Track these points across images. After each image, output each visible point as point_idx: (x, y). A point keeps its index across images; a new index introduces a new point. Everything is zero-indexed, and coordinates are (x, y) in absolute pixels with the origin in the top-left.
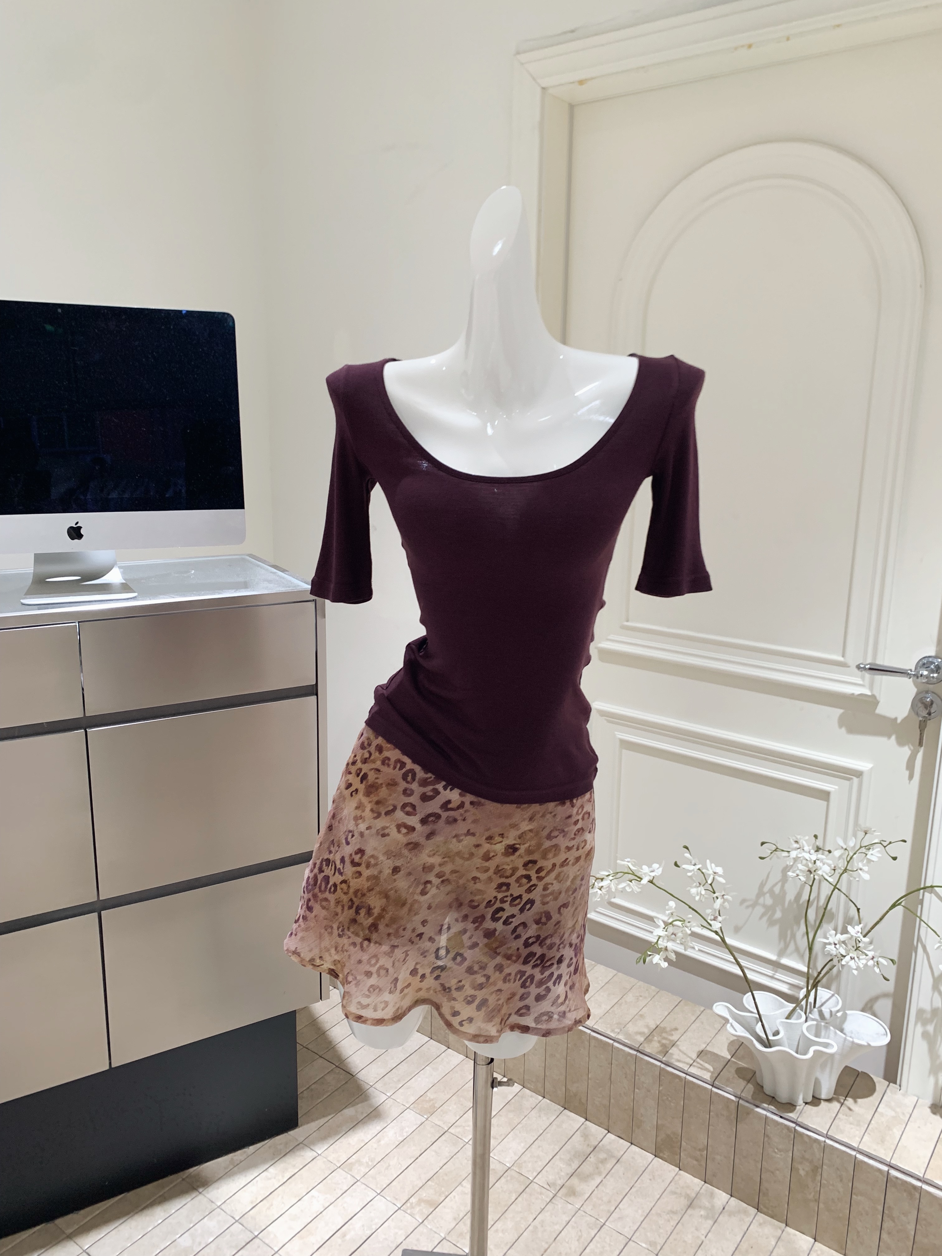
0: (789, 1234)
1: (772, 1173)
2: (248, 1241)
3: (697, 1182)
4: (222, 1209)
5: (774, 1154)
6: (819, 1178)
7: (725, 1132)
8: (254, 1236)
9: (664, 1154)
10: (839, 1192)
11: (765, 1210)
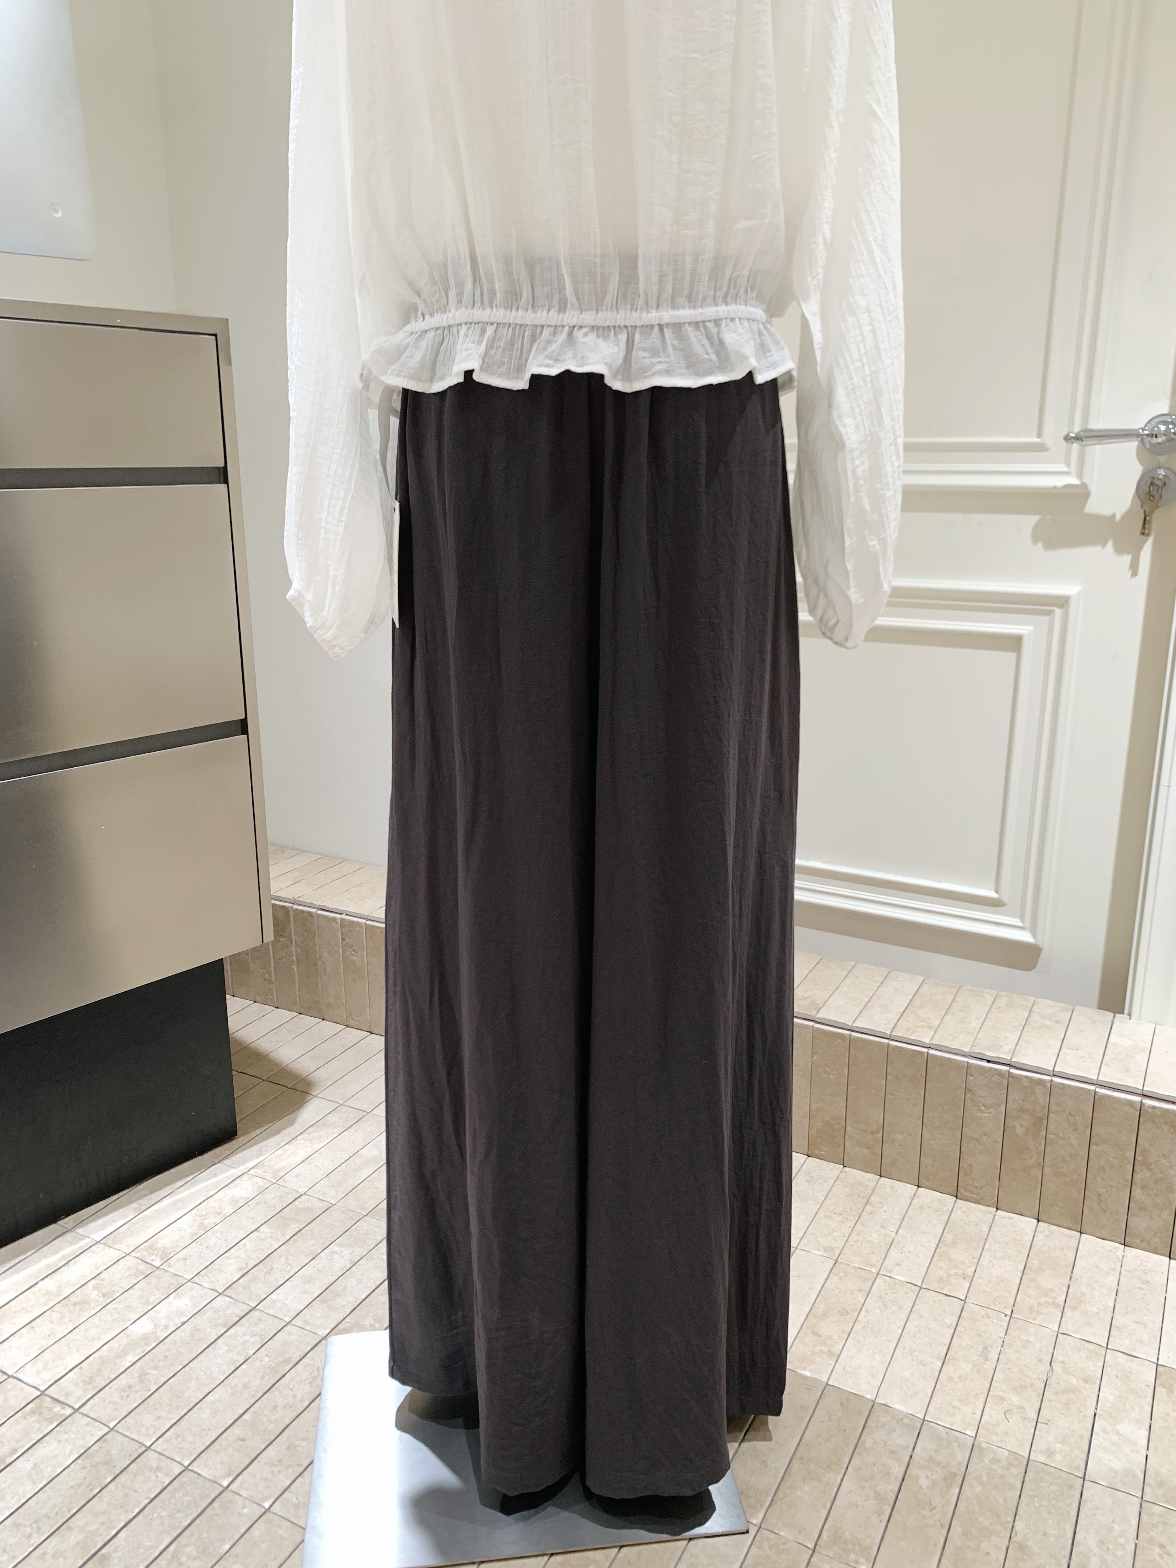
0: (1004, 1218)
1: (977, 1140)
2: (242, 1314)
3: (870, 1178)
4: (195, 1283)
5: (980, 1114)
6: (1043, 1133)
7: (908, 1099)
8: (251, 1308)
9: (821, 1151)
10: (1072, 1146)
11: (967, 1194)
